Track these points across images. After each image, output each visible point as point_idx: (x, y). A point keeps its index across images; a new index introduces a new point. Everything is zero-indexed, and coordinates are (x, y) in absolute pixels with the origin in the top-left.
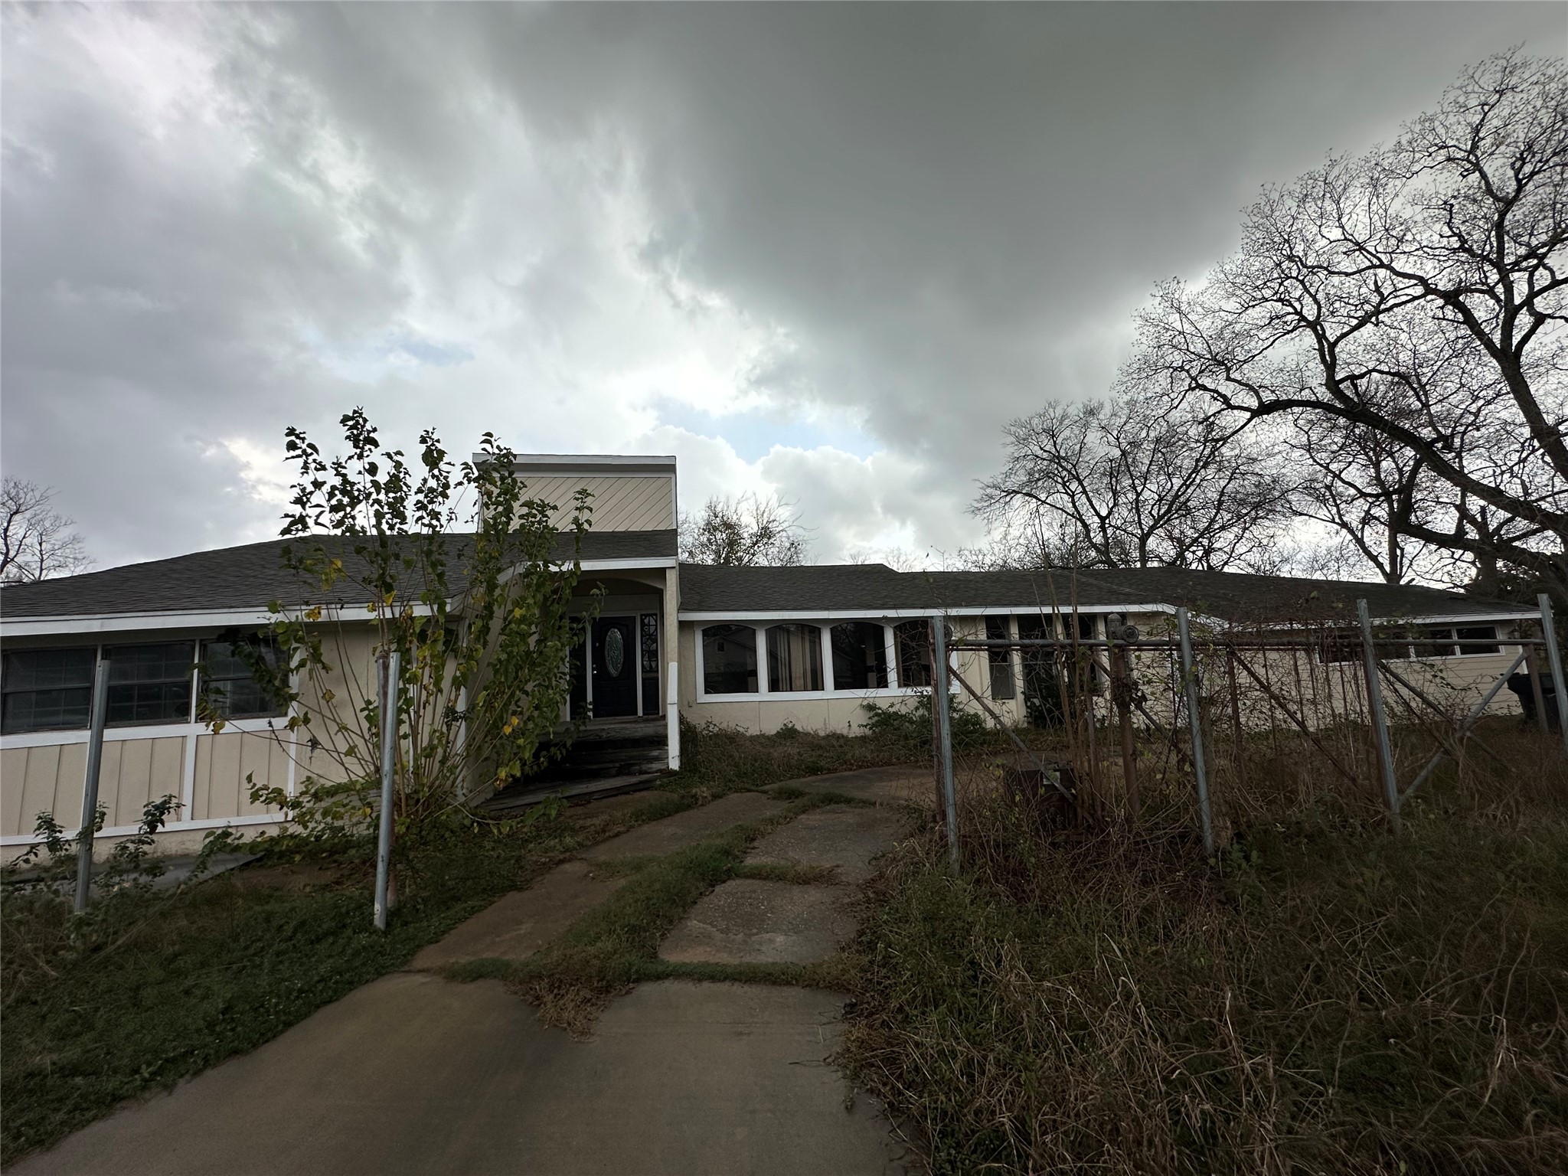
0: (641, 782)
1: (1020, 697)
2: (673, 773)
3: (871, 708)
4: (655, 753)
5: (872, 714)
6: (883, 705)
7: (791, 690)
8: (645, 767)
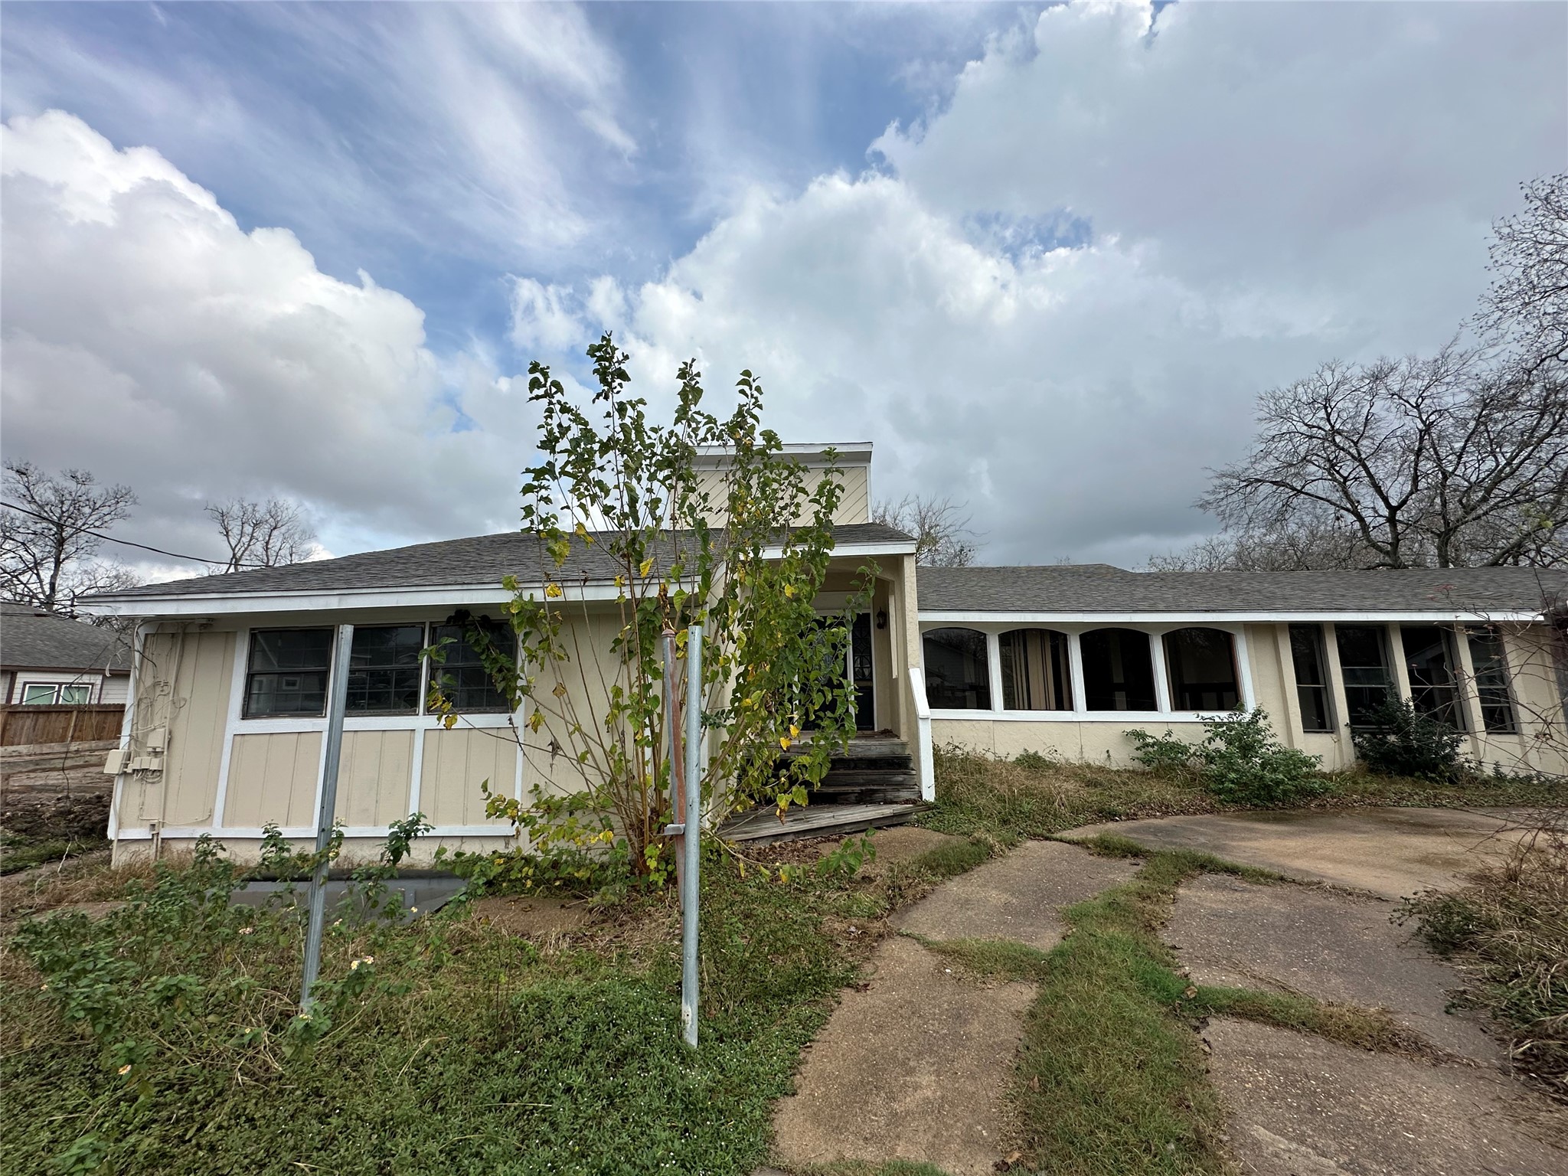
0: (895, 816)
1: (1345, 732)
2: (929, 806)
3: (1139, 735)
4: (900, 778)
5: (1138, 744)
6: (1158, 733)
7: (1030, 709)
8: (890, 795)
